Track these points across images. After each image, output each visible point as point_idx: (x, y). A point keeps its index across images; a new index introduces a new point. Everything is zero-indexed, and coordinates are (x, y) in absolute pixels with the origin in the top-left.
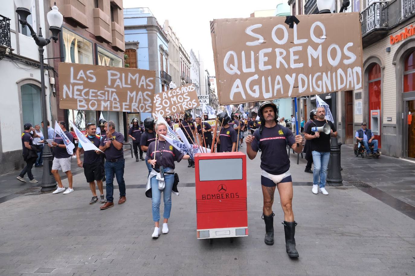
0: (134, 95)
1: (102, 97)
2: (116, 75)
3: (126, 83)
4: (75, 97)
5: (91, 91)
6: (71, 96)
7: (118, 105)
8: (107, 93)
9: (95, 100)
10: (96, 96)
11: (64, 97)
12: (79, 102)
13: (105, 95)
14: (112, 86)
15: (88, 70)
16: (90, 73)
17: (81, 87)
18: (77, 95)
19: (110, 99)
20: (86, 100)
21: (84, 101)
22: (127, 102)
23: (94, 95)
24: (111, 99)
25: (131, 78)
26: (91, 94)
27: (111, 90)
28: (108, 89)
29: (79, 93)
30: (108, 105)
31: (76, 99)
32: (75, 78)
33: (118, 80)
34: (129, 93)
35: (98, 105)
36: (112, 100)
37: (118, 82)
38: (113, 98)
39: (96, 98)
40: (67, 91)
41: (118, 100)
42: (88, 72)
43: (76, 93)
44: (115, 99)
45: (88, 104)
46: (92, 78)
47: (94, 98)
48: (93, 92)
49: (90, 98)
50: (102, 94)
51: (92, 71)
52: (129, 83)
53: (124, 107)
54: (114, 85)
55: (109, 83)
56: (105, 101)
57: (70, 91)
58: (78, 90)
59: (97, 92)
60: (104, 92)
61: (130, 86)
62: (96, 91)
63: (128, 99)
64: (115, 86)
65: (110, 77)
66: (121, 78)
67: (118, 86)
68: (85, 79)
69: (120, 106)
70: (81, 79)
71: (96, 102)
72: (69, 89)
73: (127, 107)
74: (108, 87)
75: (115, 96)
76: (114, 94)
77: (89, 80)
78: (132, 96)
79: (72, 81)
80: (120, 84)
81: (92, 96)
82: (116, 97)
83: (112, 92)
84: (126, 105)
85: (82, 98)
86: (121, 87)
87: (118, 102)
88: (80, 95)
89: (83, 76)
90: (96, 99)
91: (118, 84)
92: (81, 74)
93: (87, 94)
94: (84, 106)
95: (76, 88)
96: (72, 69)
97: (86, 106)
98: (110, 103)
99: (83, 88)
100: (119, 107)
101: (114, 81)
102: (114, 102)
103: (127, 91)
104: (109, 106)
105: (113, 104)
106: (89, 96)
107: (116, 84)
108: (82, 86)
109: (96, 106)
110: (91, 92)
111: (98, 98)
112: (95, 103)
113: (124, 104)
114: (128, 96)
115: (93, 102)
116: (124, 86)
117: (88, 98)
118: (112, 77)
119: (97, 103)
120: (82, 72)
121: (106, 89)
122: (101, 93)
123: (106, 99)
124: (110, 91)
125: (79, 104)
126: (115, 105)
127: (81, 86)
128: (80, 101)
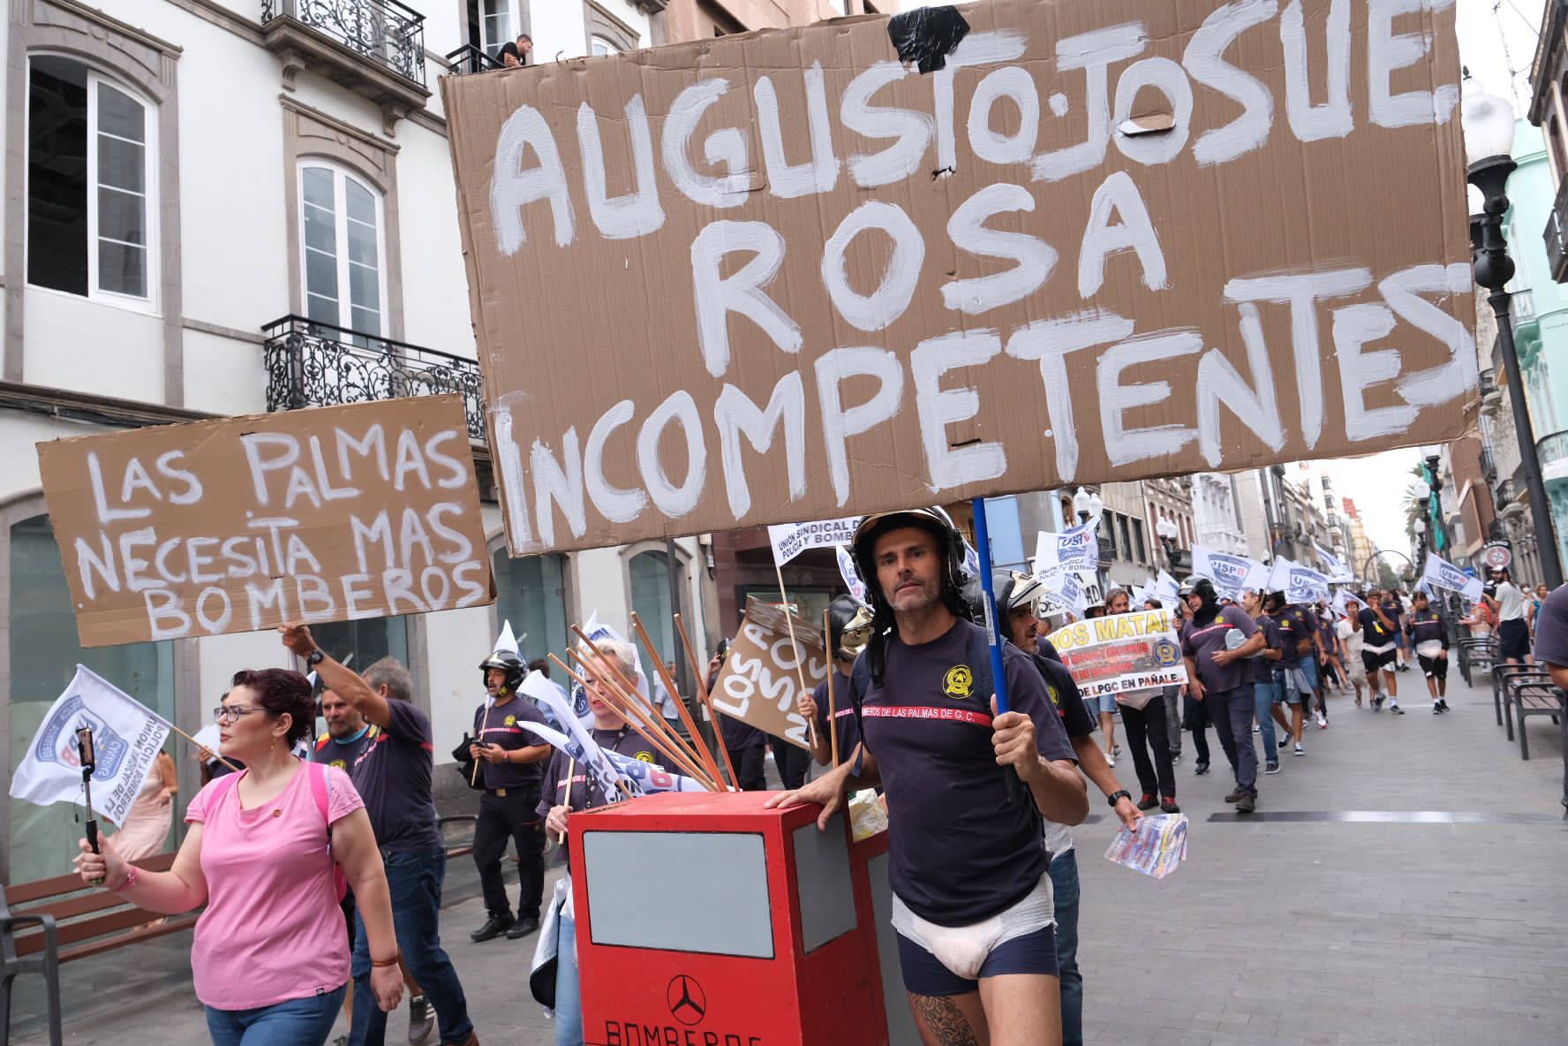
0: (381, 532)
1: (241, 564)
2: (282, 450)
3: (336, 481)
4: (135, 585)
5: (192, 543)
6: (114, 584)
7: (322, 593)
8: (260, 543)
9: (216, 585)
10: (220, 565)
11: (90, 593)
12: (156, 605)
13: (255, 555)
14: (276, 508)
15: (159, 454)
16: (172, 464)
17: (147, 537)
18: (137, 574)
19: (281, 570)
20: (180, 590)
21: (173, 597)
22: (357, 571)
23: (208, 560)
24: (285, 564)
25: (352, 452)
26: (194, 560)
27: (274, 524)
28: (261, 523)
29: (142, 564)
30: (276, 598)
31: (141, 594)
32: (114, 501)
33: (297, 473)
34: (357, 524)
35: (234, 604)
36: (292, 571)
37: (299, 483)
38: (291, 562)
39: (222, 576)
40: (92, 561)
41: (316, 568)
42: (161, 463)
43: (132, 565)
44: (302, 566)
45: (190, 610)
46: (183, 487)
47: (214, 578)
48: (202, 551)
49: (197, 579)
50: (244, 553)
51: (177, 454)
52: (347, 475)
53: (350, 596)
54: (283, 498)
55: (262, 496)
56: (262, 582)
57: (104, 563)
58: (137, 552)
59: (219, 546)
60: (245, 539)
61: (354, 492)
62: (214, 541)
63: (361, 554)
64: (289, 503)
65: (258, 468)
66: (306, 462)
67: (303, 499)
68: (158, 495)
69: (332, 593)
70: (141, 497)
71: (222, 593)
72: (99, 552)
73: (365, 594)
74: (261, 512)
75: (299, 550)
76: (294, 539)
77: (175, 499)
78: (373, 536)
79: (105, 515)
80: (309, 489)
81: (203, 569)
82: (306, 554)
83: (284, 534)
84: (356, 587)
85: (162, 583)
86: (317, 504)
87: (321, 575)
88: (151, 573)
89: (146, 482)
90: (220, 580)
91: (301, 489)
92: (136, 477)
93: (177, 561)
94: (177, 622)
95: (126, 541)
96: (93, 463)
97: (185, 617)
98: (285, 586)
99: (154, 538)
100: (330, 600)
101: (278, 482)
102: (299, 579)
103: (349, 520)
104: (282, 602)
105: (299, 588)
106: (188, 571)
107: (294, 490)
108: (151, 530)
109: (228, 611)
110: (192, 552)
111: (226, 572)
112: (219, 597)
113: (346, 580)
114: (358, 542)
115: (210, 596)
116: (329, 494)
117: (189, 581)
118: (265, 466)
119: (230, 597)
120: (134, 465)
121: (252, 525)
122: (235, 548)
123: (265, 571)
124: (274, 531)
125: (154, 613)
126: (310, 595)
127: (144, 532)
128: (159, 600)
